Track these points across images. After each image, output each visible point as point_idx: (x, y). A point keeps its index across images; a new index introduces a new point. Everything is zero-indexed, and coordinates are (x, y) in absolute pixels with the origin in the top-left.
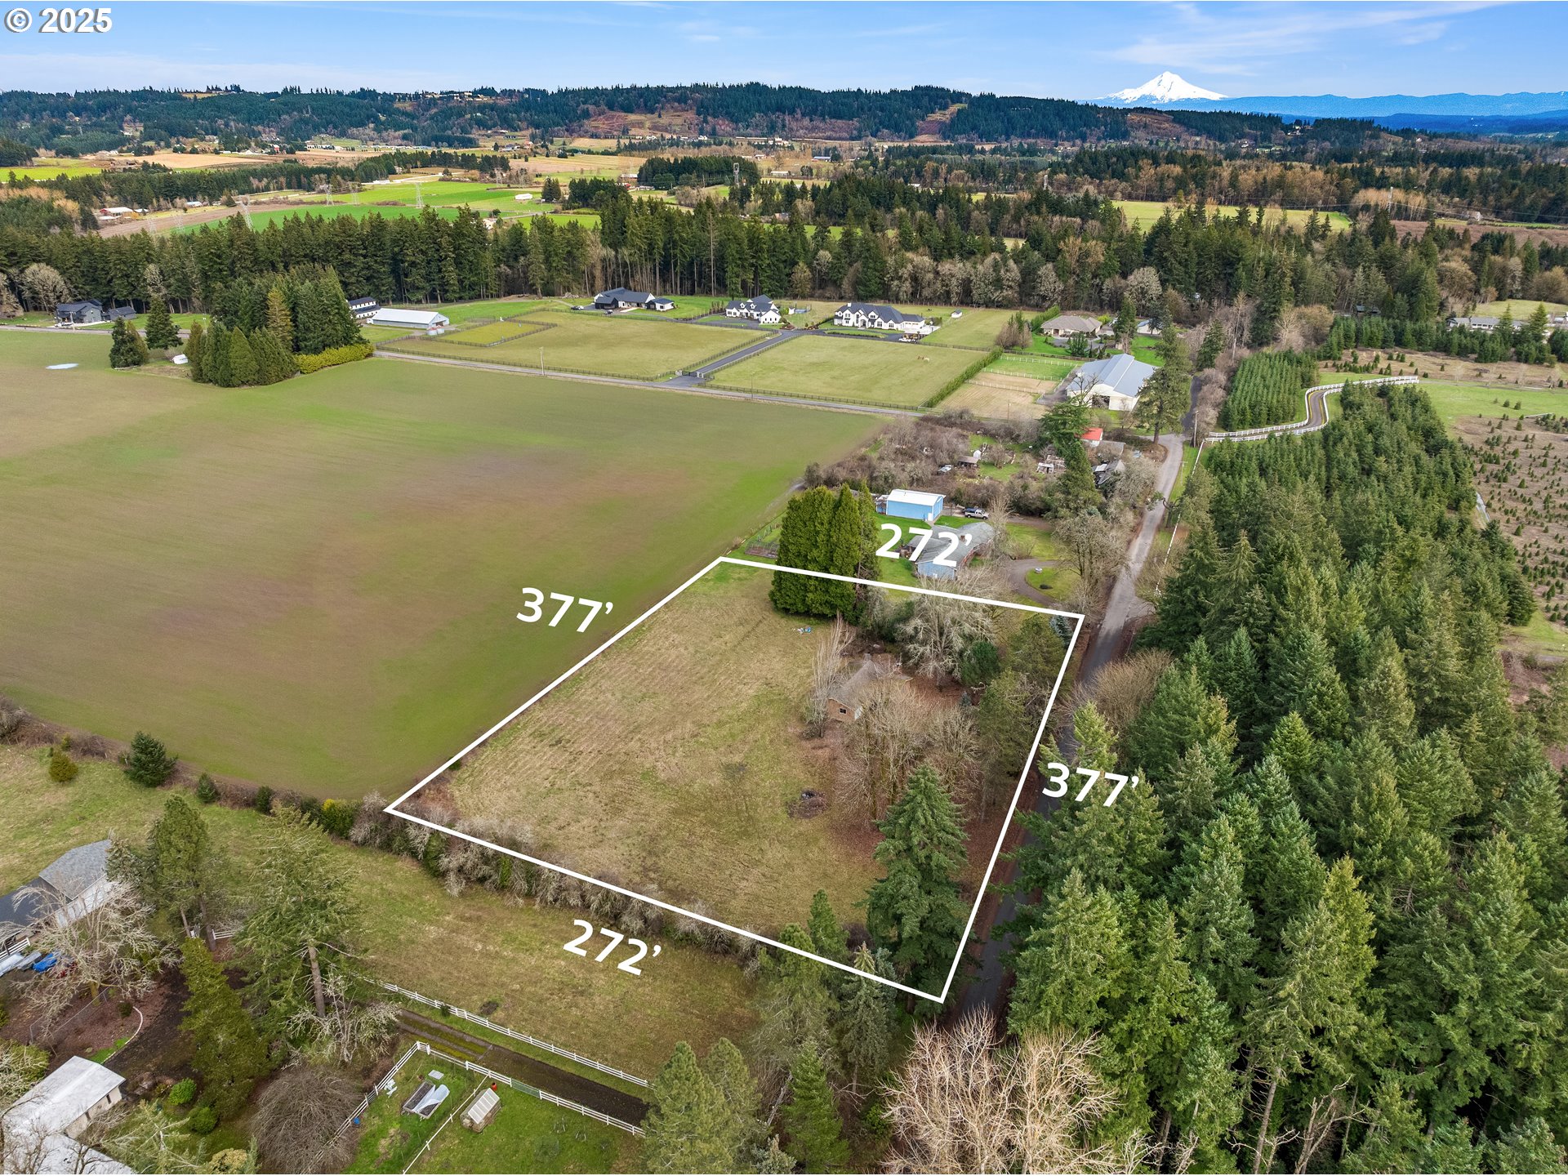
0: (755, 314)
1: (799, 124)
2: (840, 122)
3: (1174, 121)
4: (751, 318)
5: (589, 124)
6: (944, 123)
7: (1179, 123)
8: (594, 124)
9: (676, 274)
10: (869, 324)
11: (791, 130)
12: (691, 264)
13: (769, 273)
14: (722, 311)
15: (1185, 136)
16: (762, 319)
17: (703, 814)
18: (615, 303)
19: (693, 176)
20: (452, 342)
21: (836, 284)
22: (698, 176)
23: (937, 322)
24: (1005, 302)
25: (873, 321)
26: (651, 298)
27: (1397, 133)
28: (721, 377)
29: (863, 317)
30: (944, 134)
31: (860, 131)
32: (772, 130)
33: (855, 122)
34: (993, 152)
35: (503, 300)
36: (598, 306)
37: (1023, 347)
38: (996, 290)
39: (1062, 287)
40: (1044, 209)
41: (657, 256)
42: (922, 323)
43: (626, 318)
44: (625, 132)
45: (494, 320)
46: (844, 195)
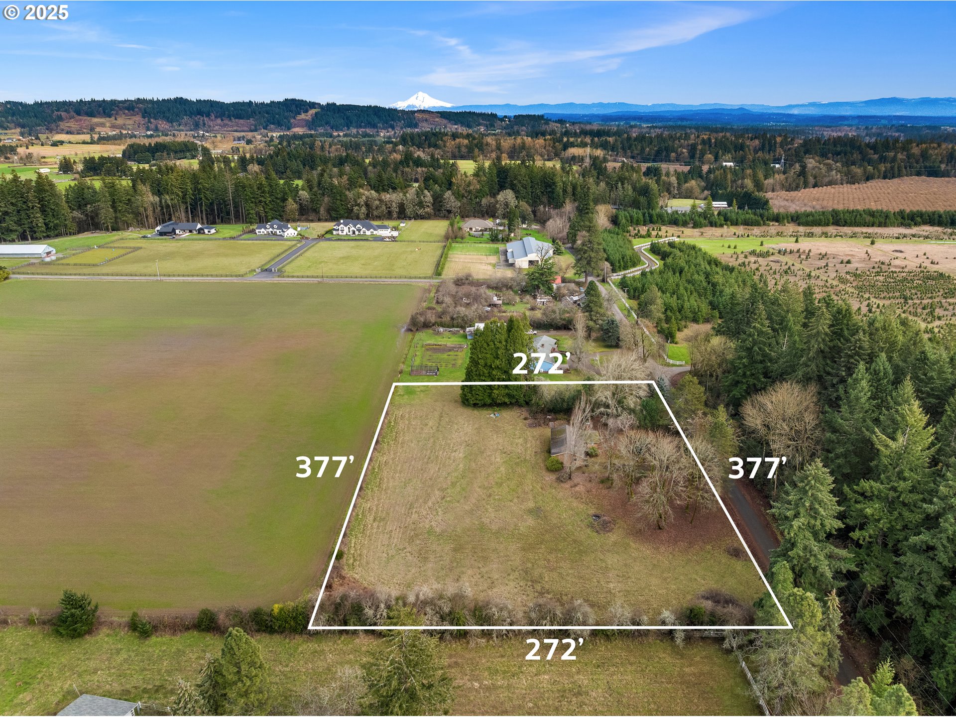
0: (278, 231)
1: (214, 123)
2: (241, 121)
3: (441, 117)
4: (275, 234)
5: (63, 125)
6: (308, 120)
7: (444, 118)
8: (68, 124)
9: (202, 212)
10: (357, 233)
11: (210, 126)
12: (212, 204)
13: (271, 206)
14: (253, 231)
15: (449, 125)
16: (286, 234)
17: (543, 546)
18: (174, 230)
19: (165, 154)
20: (68, 264)
21: (316, 211)
22: (168, 154)
23: (396, 228)
24: (427, 216)
25: (359, 230)
26: (199, 226)
27: (556, 122)
28: (288, 269)
29: (353, 228)
30: (309, 127)
31: (255, 126)
32: (197, 126)
33: (252, 121)
34: (345, 136)
35: (81, 236)
36: (161, 234)
37: (462, 238)
38: (420, 209)
39: (459, 205)
40: (411, 163)
41: (189, 200)
42: (389, 230)
43: (185, 240)
44: (92, 130)
45: (89, 248)
46: (284, 160)
